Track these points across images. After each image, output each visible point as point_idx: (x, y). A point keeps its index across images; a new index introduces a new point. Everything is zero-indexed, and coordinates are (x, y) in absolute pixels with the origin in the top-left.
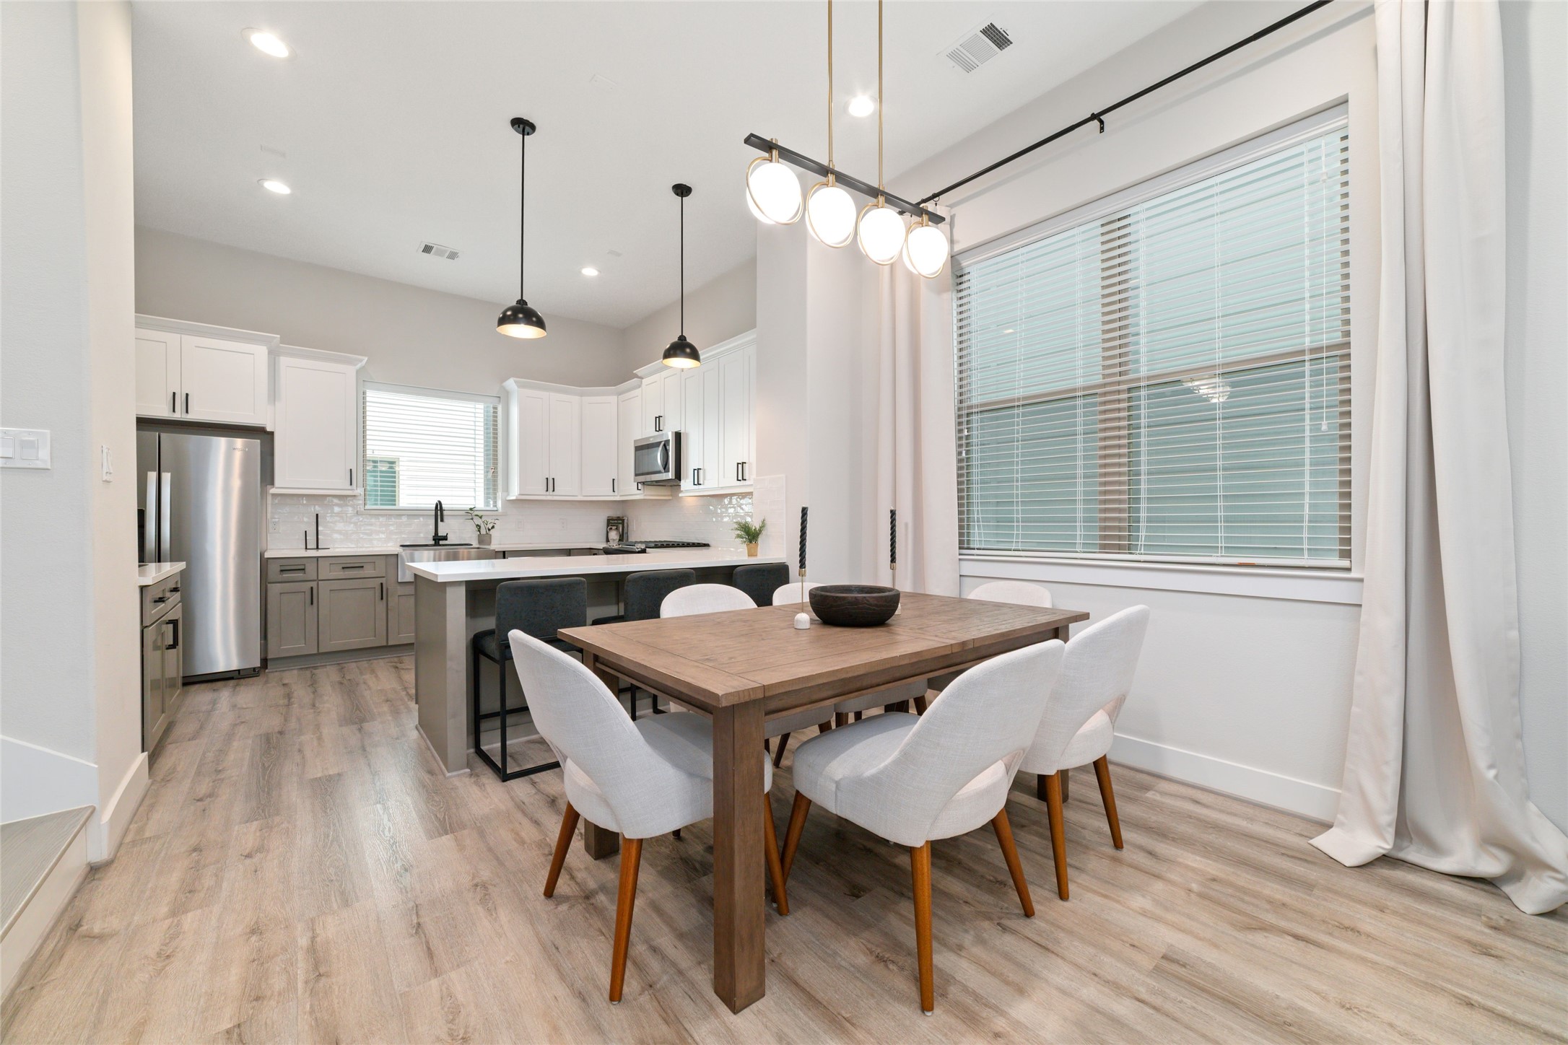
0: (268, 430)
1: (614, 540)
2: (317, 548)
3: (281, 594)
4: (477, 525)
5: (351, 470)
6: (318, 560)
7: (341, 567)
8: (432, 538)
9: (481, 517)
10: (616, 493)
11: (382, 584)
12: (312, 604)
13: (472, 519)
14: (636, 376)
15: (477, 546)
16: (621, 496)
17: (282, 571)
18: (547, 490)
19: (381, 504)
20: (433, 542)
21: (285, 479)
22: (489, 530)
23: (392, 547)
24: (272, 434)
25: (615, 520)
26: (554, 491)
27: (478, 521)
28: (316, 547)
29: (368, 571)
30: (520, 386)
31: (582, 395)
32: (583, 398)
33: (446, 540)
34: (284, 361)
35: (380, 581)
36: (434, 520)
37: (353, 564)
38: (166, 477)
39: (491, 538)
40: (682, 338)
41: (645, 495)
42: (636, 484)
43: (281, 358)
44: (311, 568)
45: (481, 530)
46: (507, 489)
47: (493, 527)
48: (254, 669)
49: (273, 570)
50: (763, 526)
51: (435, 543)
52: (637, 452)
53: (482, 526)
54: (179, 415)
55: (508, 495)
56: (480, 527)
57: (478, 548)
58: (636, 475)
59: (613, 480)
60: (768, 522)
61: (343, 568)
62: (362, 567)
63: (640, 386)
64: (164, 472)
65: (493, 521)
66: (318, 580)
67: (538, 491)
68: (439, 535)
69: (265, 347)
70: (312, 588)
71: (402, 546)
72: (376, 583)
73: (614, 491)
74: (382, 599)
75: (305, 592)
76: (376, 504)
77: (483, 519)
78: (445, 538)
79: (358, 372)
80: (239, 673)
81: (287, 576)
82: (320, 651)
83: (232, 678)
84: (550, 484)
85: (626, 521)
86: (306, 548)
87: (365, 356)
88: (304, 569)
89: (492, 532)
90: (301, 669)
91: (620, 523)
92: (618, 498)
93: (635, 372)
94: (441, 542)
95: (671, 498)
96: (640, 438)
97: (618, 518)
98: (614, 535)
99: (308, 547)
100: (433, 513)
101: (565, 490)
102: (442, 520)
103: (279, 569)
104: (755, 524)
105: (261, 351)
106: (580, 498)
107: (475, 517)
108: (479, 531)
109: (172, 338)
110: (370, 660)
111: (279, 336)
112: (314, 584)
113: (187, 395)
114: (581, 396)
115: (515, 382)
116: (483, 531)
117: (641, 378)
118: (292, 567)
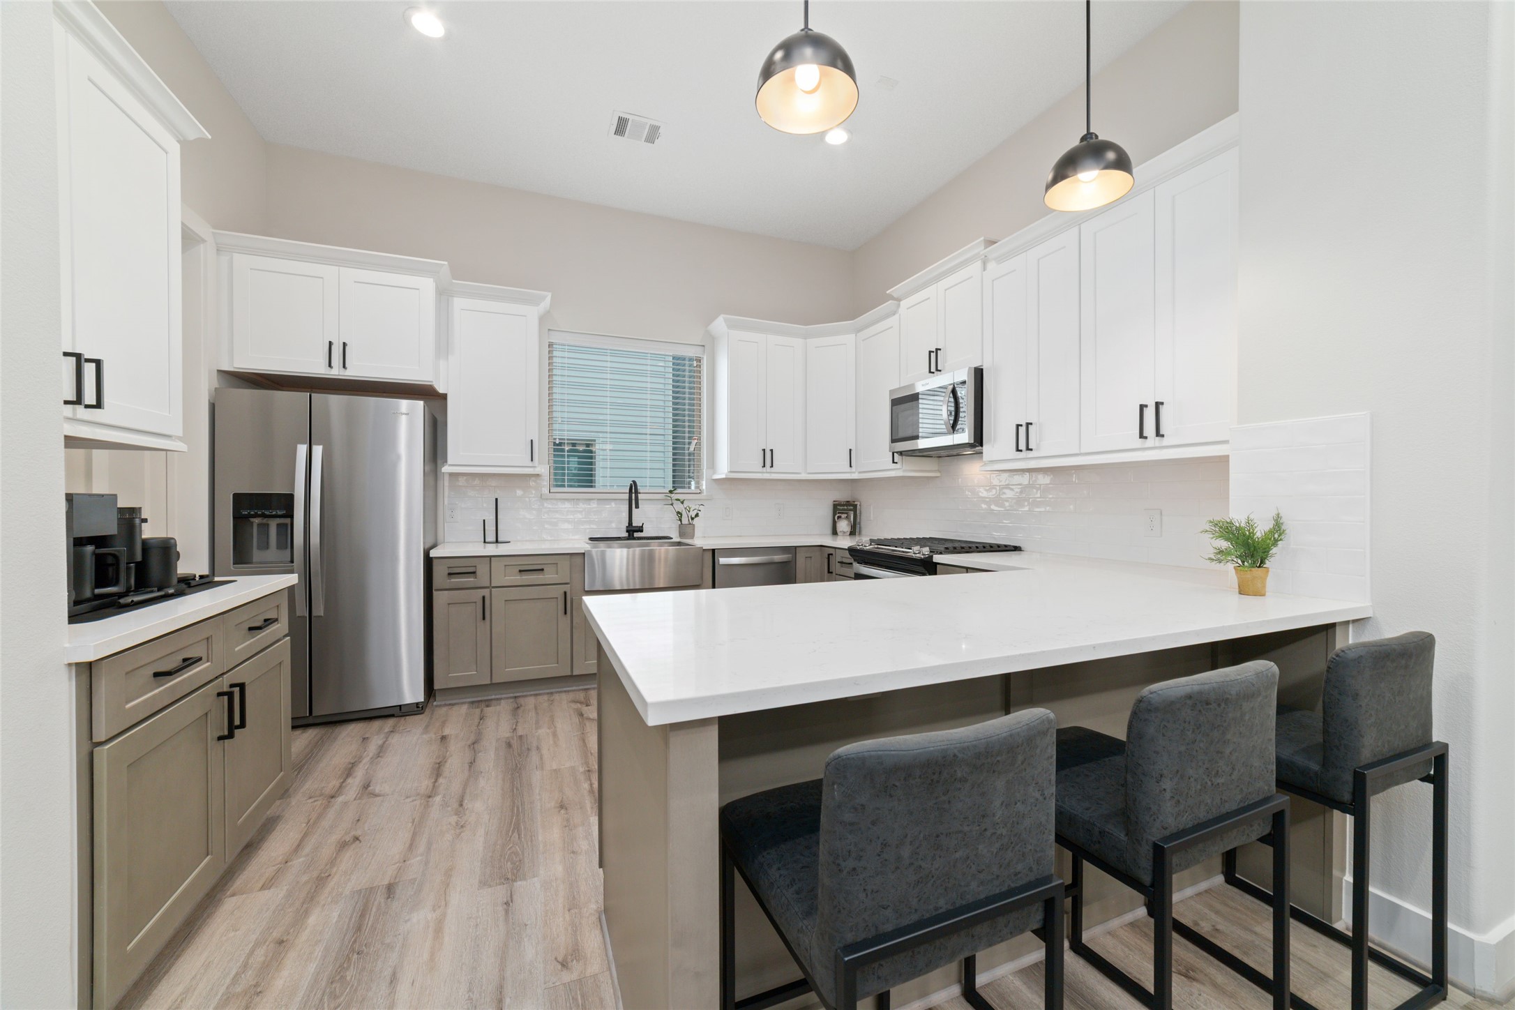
0: (441, 392)
1: (844, 532)
2: (497, 541)
3: (449, 604)
4: (678, 513)
5: (532, 441)
6: (490, 559)
7: (518, 570)
8: (625, 530)
9: (682, 503)
10: (853, 469)
11: (565, 593)
12: (484, 618)
13: (672, 504)
14: (891, 297)
15: (678, 540)
16: (860, 472)
17: (450, 574)
18: (764, 466)
19: (570, 486)
20: (626, 535)
21: (458, 456)
22: (692, 519)
23: (578, 544)
24: (444, 397)
25: (843, 505)
26: (772, 466)
27: (679, 507)
28: (495, 540)
29: (548, 576)
30: (731, 326)
31: (806, 336)
32: (808, 340)
33: (642, 531)
34: (459, 303)
35: (566, 588)
36: (628, 506)
37: (532, 566)
38: (318, 451)
39: (694, 529)
40: (1088, 136)
41: (904, 471)
42: (891, 453)
43: (455, 299)
44: (482, 570)
45: (683, 519)
46: (712, 465)
47: (697, 515)
48: (417, 704)
49: (439, 573)
50: (1278, 531)
51: (629, 535)
52: (894, 408)
53: (684, 515)
54: (336, 372)
55: (714, 473)
56: (681, 515)
57: (679, 544)
58: (893, 441)
59: (850, 450)
60: (1288, 525)
61: (520, 571)
62: (542, 570)
63: (894, 313)
64: (316, 444)
65: (697, 507)
66: (490, 587)
67: (752, 467)
68: (633, 525)
69: (432, 280)
70: (484, 598)
71: (591, 539)
72: (558, 592)
73: (851, 466)
74: (566, 613)
75: (475, 602)
76: (564, 486)
77: (686, 504)
78: (640, 529)
79: (543, 319)
80: (400, 710)
81: (455, 580)
82: (494, 682)
83: (392, 716)
84: (768, 458)
85: (858, 506)
86: (485, 542)
87: (549, 292)
88: (474, 573)
89: (696, 521)
90: (472, 703)
91: (851, 510)
92: (855, 476)
93: (888, 292)
94: (636, 535)
95: (938, 474)
96: (897, 386)
97: (848, 503)
98: (843, 526)
99: (487, 540)
100: (627, 496)
101: (787, 466)
102: (637, 507)
103: (447, 572)
104: (1261, 530)
105: (427, 285)
106: (803, 476)
107: (675, 502)
108: (681, 520)
109: (329, 271)
110: (552, 693)
111: (446, 263)
112: (486, 592)
113: (345, 345)
114: (806, 339)
115: (726, 320)
116: (685, 521)
117: (899, 300)
118: (464, 569)
